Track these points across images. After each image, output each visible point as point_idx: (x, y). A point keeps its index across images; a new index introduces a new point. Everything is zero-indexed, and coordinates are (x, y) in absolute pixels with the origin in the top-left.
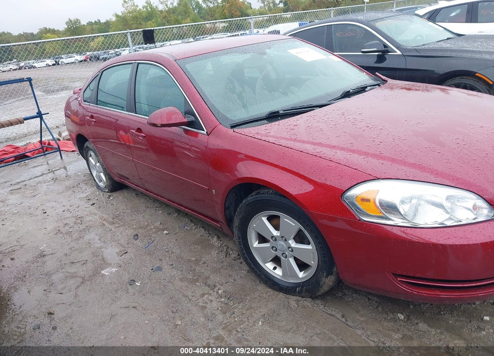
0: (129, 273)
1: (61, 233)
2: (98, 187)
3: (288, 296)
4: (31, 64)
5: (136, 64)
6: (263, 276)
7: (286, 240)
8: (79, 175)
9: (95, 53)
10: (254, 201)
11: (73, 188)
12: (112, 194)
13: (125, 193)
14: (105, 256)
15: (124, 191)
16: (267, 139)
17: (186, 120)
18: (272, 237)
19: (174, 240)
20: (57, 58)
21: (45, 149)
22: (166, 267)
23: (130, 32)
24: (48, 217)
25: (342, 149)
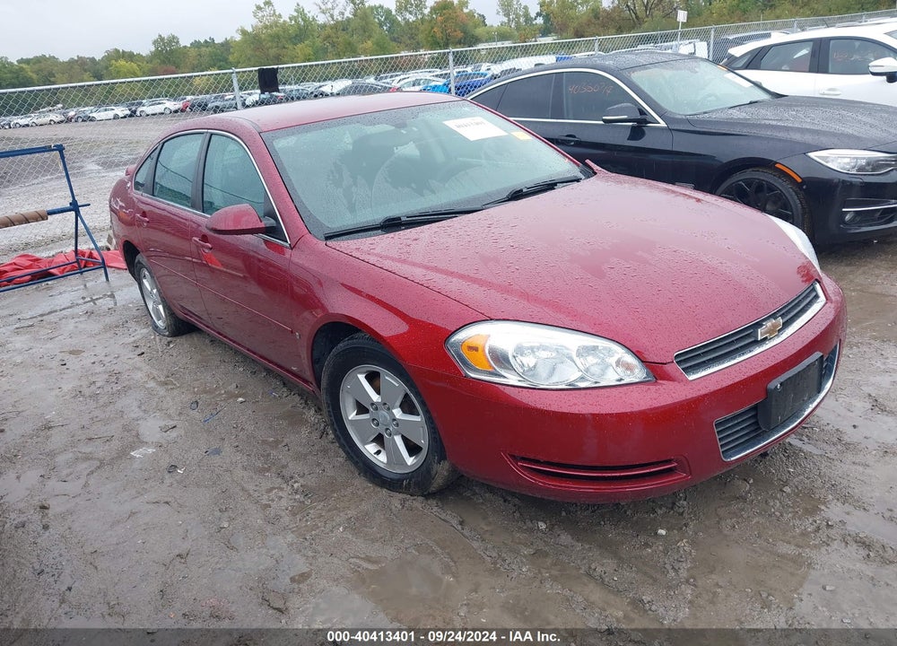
0: (171, 456)
1: (83, 396)
2: (156, 327)
3: (392, 494)
4: (87, 113)
5: (208, 136)
6: (361, 464)
7: (389, 409)
8: (129, 308)
9: (200, 97)
10: (345, 350)
11: (113, 329)
12: (174, 339)
13: (195, 338)
14: (141, 431)
15: (194, 335)
16: (366, 258)
17: (262, 225)
18: (373, 404)
19: (250, 412)
20: (133, 104)
21: (83, 263)
22: (227, 449)
23: (237, 72)
24: (68, 371)
25: (462, 277)
